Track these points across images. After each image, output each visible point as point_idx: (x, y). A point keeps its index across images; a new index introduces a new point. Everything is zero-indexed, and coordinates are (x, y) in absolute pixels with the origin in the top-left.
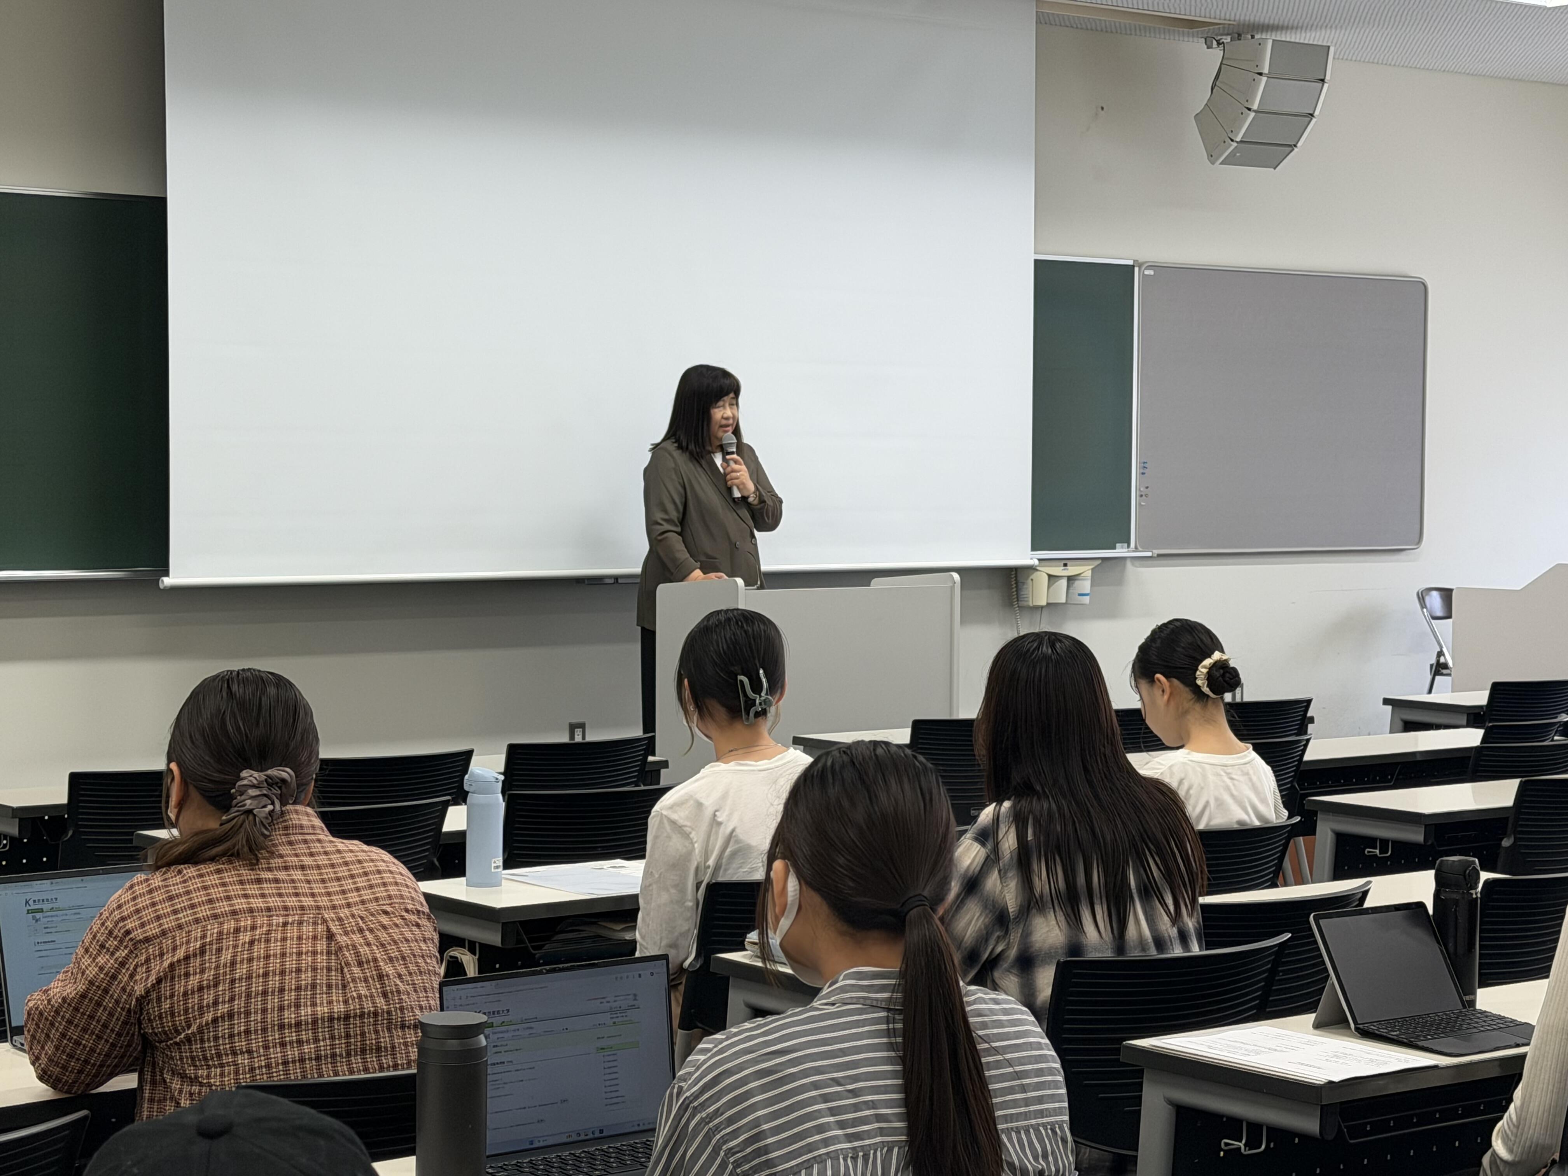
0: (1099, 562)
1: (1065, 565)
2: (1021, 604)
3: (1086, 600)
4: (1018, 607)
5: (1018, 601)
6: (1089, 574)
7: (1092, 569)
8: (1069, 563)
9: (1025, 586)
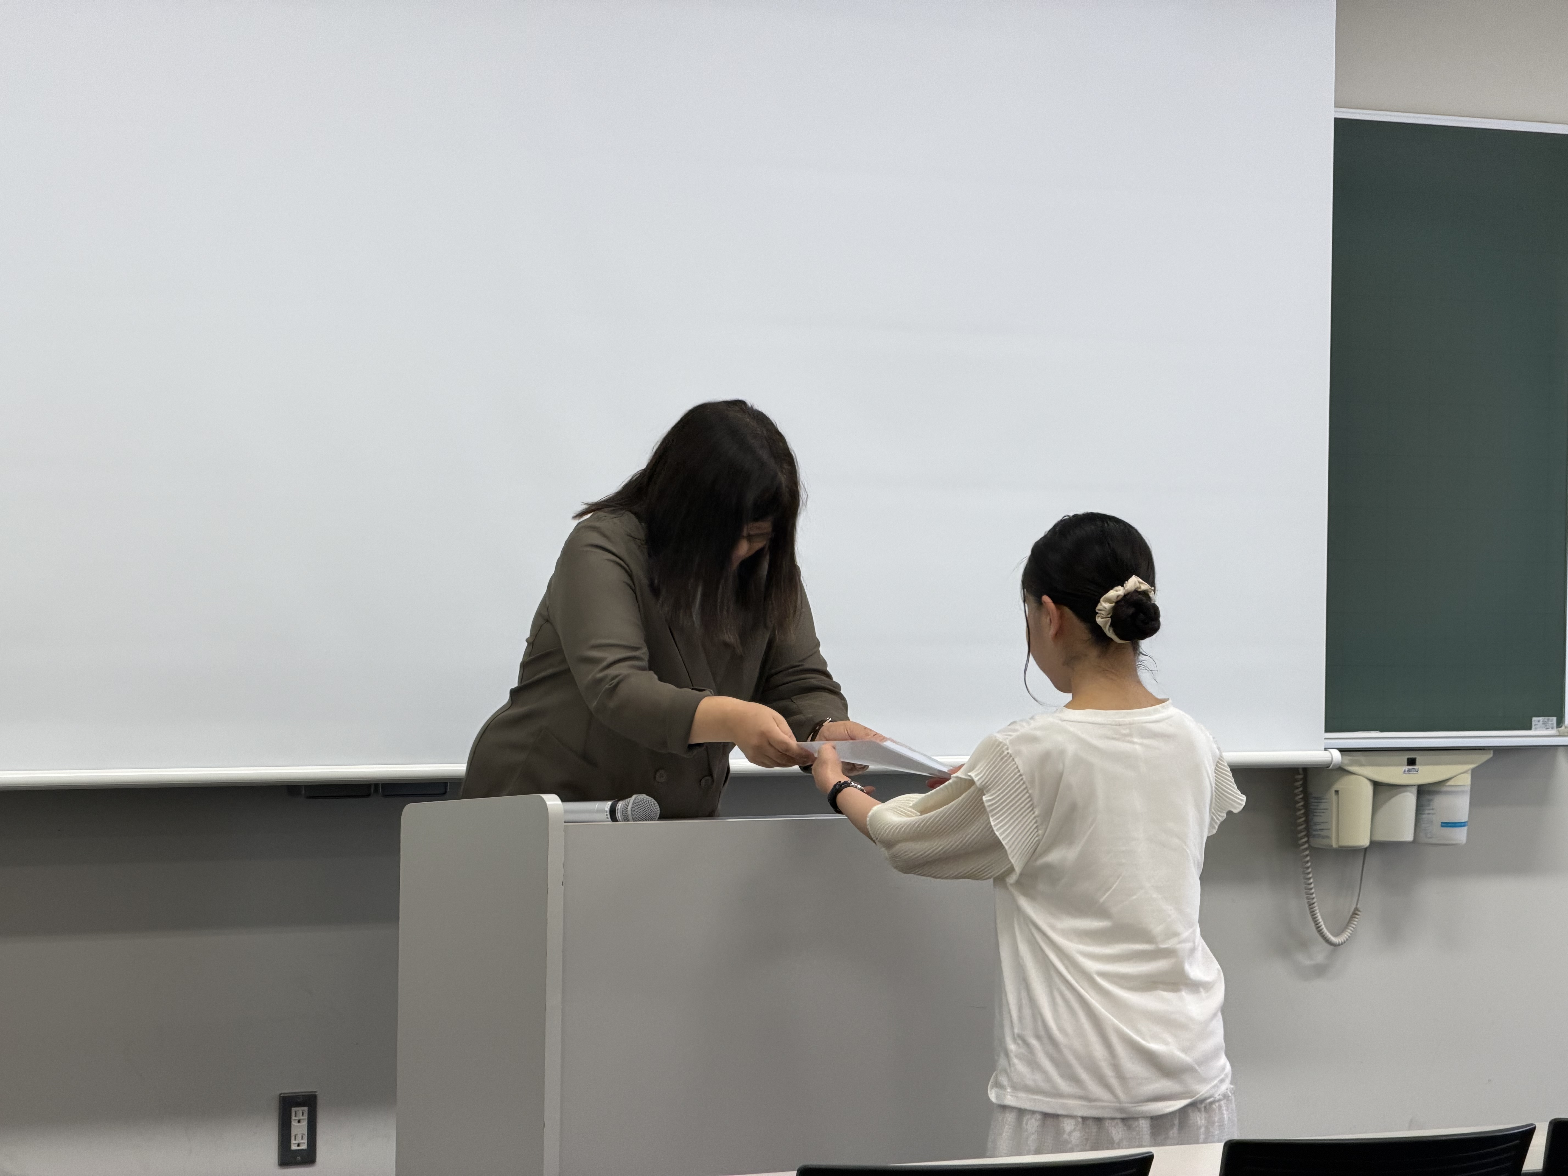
0: (1489, 755)
1: (1412, 762)
2: (1315, 842)
3: (1461, 836)
4: (1310, 848)
5: (1308, 835)
6: (1466, 780)
7: (1473, 770)
8: (1419, 758)
9: (1322, 806)
